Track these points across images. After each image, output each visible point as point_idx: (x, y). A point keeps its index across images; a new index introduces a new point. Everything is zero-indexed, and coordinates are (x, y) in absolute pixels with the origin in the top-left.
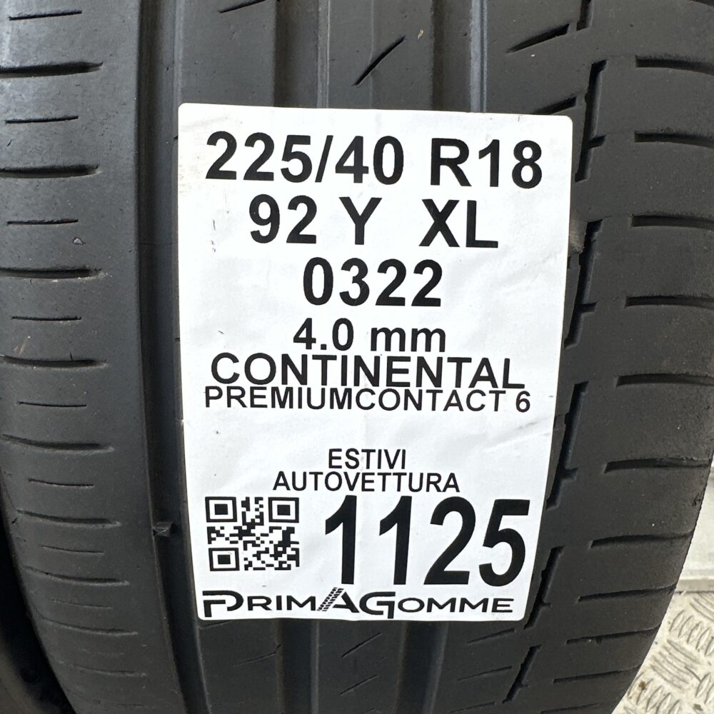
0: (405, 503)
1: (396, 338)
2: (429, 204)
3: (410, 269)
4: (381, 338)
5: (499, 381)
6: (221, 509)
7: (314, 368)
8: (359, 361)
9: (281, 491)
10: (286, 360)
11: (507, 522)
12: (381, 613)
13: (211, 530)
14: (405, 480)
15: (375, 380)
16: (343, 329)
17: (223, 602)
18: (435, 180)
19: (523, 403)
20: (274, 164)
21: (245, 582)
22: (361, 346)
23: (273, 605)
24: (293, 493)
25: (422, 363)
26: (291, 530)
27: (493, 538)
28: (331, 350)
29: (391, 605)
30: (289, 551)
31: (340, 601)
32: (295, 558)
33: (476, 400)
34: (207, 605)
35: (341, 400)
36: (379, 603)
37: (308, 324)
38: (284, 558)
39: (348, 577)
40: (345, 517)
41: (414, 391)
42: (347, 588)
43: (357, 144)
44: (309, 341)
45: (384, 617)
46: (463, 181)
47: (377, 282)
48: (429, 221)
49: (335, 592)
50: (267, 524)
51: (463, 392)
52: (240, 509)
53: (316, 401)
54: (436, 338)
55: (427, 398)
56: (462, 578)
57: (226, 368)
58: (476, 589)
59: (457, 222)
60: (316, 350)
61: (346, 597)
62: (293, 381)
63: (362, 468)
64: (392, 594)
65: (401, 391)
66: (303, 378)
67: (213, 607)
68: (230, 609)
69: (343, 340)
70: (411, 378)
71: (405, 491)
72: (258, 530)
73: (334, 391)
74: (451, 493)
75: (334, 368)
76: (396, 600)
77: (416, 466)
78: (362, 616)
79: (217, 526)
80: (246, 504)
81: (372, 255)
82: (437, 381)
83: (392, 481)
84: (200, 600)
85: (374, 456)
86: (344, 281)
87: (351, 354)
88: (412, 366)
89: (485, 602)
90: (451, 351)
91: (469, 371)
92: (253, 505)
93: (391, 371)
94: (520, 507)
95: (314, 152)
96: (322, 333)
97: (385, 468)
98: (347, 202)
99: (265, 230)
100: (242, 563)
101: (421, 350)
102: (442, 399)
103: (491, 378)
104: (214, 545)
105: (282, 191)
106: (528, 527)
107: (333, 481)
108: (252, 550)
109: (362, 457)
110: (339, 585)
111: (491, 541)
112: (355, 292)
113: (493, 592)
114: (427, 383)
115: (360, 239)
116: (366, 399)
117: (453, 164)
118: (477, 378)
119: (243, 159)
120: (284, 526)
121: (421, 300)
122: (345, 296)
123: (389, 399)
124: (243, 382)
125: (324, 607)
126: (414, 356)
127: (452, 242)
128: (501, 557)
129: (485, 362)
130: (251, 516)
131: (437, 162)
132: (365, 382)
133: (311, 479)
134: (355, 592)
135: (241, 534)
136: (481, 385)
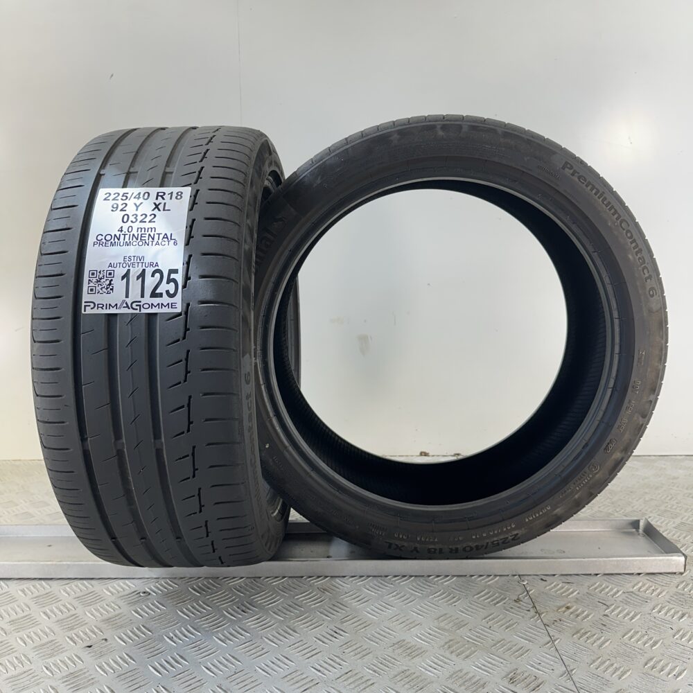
0: (144, 270)
1: (143, 230)
2: (155, 204)
3: (148, 215)
4: (140, 230)
5: (169, 238)
6: (93, 274)
7: (122, 237)
8: (133, 235)
9: (110, 268)
10: (115, 235)
11: (173, 276)
12: (137, 309)
13: (89, 280)
14: (144, 264)
15: (137, 239)
16: (130, 228)
17: (89, 306)
18: (157, 199)
19: (175, 243)
20: (120, 197)
21: (97, 299)
22: (135, 232)
23: (104, 308)
24: (113, 269)
25: (149, 235)
26: (112, 280)
27: (169, 281)
28: (127, 233)
29: (140, 306)
30: (111, 287)
31: (125, 305)
32: (112, 289)
33: (163, 243)
34: (85, 306)
36: (137, 305)
37: (122, 227)
38: (109, 290)
41: (147, 241)
42: (127, 300)
43: (139, 194)
44: (122, 231)
45: (138, 312)
46: (163, 199)
47: (140, 218)
49: (123, 301)
50: (105, 278)
51: (160, 242)
52: (98, 274)
53: (122, 244)
54: (153, 230)
55: (150, 243)
56: (161, 295)
57: (100, 238)
58: (165, 299)
59: (161, 207)
60: (123, 233)
61: (126, 303)
62: (116, 240)
63: (132, 261)
64: (140, 302)
65: (144, 241)
66: (119, 239)
67: (87, 308)
68: (92, 309)
69: (130, 230)
70: (147, 238)
71: (144, 267)
72: (102, 280)
73: (126, 242)
74: (157, 268)
75: (127, 237)
76: (141, 304)
77: (147, 260)
78: (131, 311)
79: (91, 279)
80: (100, 272)
81: (139, 213)
82: (153, 239)
83: (140, 264)
84: (83, 304)
85: (136, 258)
86: (132, 218)
87: (131, 234)
88: (147, 236)
89: (168, 304)
90: (157, 232)
91: (161, 236)
92: (102, 272)
93: (141, 237)
94: (176, 271)
95: (129, 196)
96: (125, 229)
97: (138, 261)
98: (135, 204)
99: (114, 209)
100: (97, 291)
101: (150, 232)
102: (154, 243)
103: (167, 238)
104: (90, 285)
105: (120, 202)
106: (179, 277)
107: (124, 265)
108: (100, 287)
109: (132, 258)
110: (124, 299)
111: (168, 282)
112: (134, 220)
113: (171, 300)
114: (151, 239)
115: (137, 210)
116: (134, 244)
117: (161, 196)
118: (164, 238)
119: (112, 197)
120: (110, 279)
122: (132, 222)
123: (141, 243)
124: (104, 241)
125: (120, 308)
126: (148, 234)
127: (159, 210)
128: (171, 287)
129: (166, 234)
130: (101, 276)
131: (158, 196)
132: (134, 239)
133: (118, 265)
134: (129, 301)
135: (98, 281)
136: (164, 239)
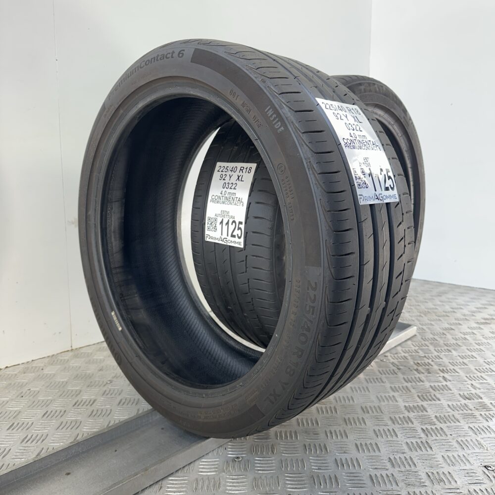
35: (223, 203)
39: (222, 235)
40: (222, 223)
48: (237, 178)
121: (234, 189)
